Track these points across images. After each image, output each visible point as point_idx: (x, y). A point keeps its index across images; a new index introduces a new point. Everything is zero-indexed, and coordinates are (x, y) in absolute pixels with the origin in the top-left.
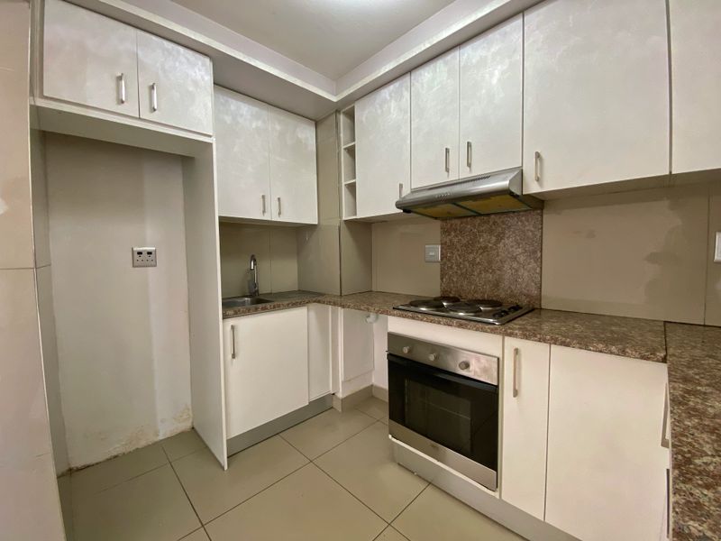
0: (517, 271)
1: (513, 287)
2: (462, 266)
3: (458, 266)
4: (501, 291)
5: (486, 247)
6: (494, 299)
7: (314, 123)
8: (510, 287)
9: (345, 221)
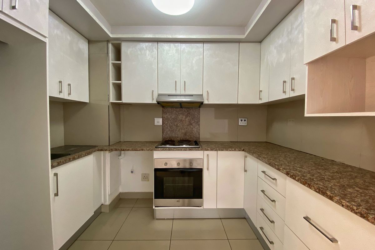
0: (192, 129)
1: (191, 135)
2: (172, 127)
3: (170, 127)
4: (187, 136)
5: (182, 120)
6: (185, 139)
7: (88, 41)
8: (190, 135)
9: (112, 103)
